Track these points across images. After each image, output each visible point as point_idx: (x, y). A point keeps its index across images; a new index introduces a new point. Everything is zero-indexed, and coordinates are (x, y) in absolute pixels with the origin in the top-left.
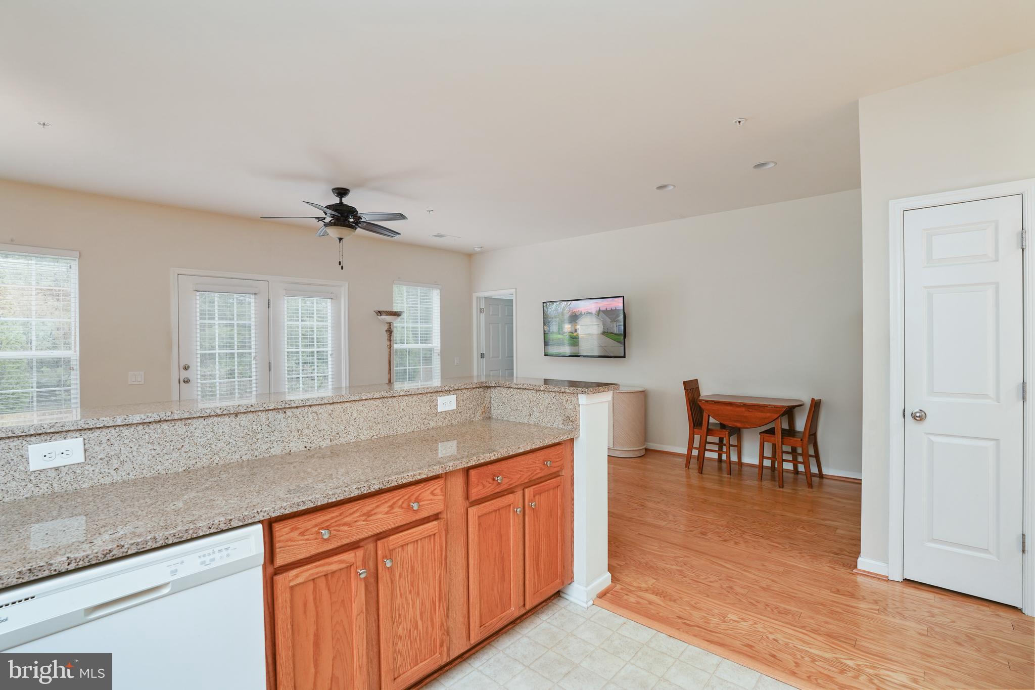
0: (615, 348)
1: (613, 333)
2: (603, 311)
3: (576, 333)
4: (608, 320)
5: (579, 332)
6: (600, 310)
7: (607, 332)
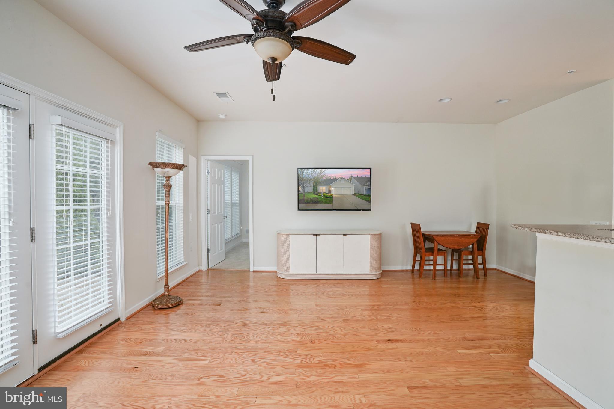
0: (364, 204)
1: (363, 195)
2: (355, 178)
3: (330, 194)
4: (359, 185)
5: (333, 193)
6: (352, 177)
7: (358, 194)
